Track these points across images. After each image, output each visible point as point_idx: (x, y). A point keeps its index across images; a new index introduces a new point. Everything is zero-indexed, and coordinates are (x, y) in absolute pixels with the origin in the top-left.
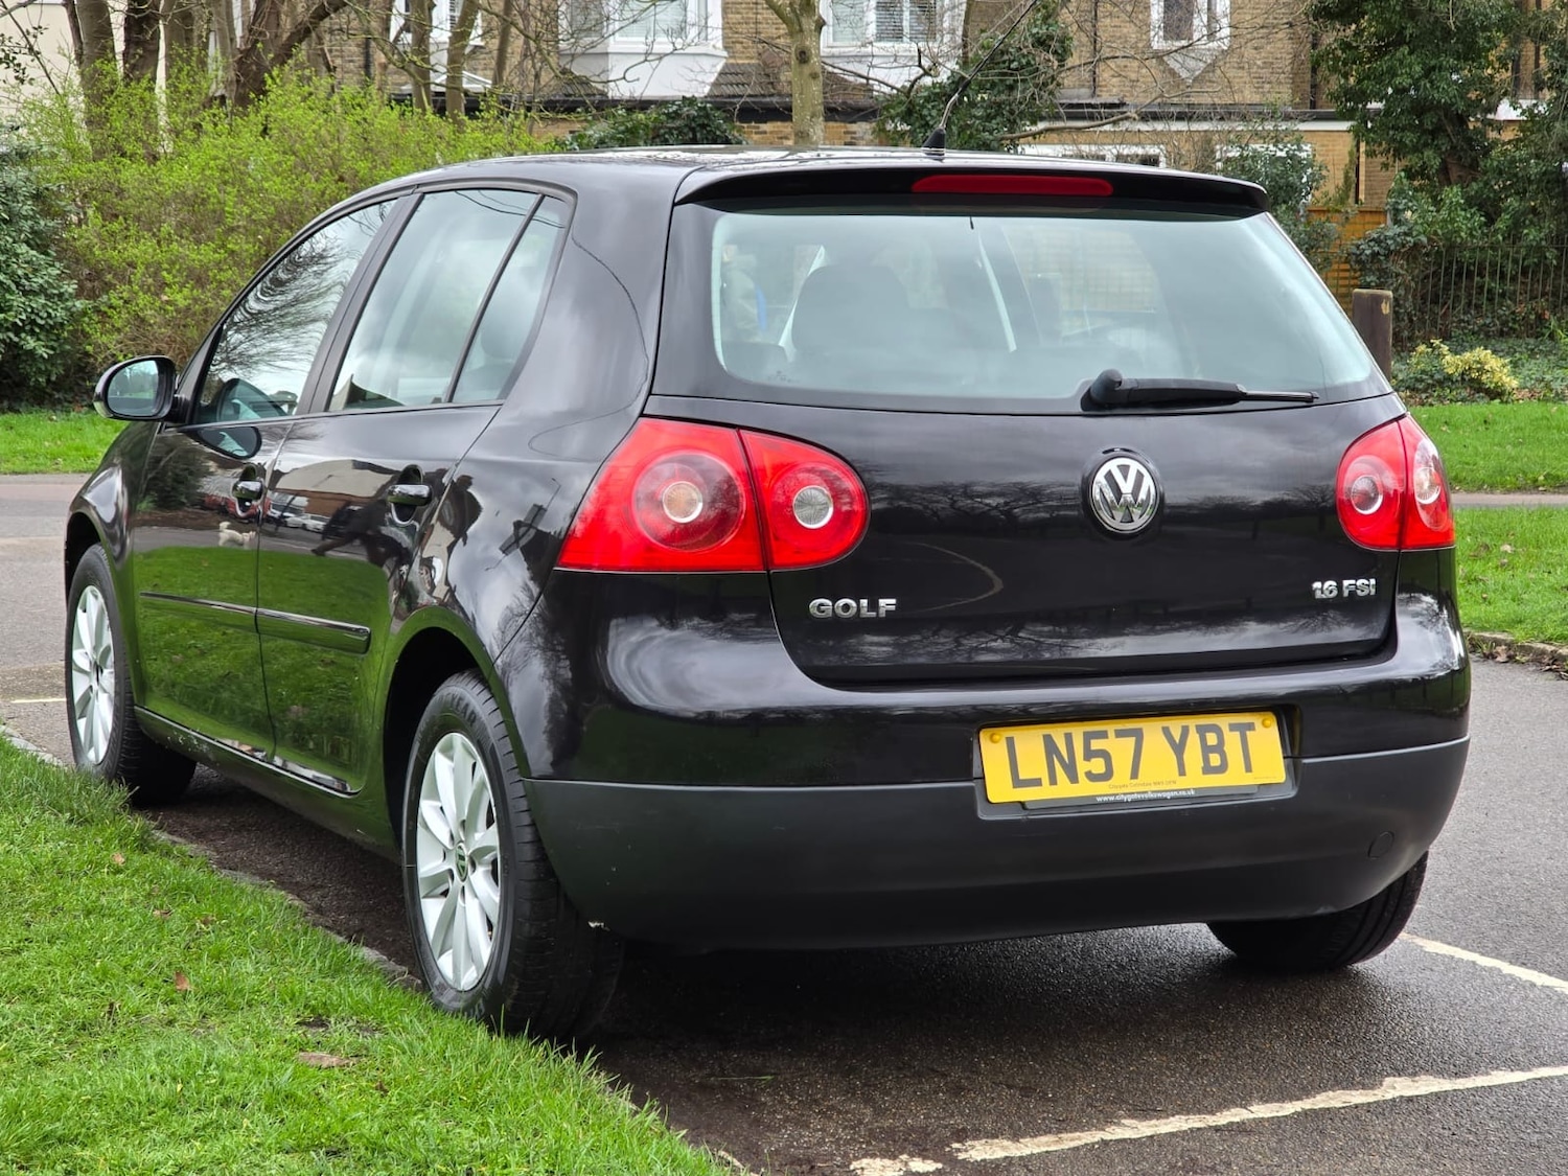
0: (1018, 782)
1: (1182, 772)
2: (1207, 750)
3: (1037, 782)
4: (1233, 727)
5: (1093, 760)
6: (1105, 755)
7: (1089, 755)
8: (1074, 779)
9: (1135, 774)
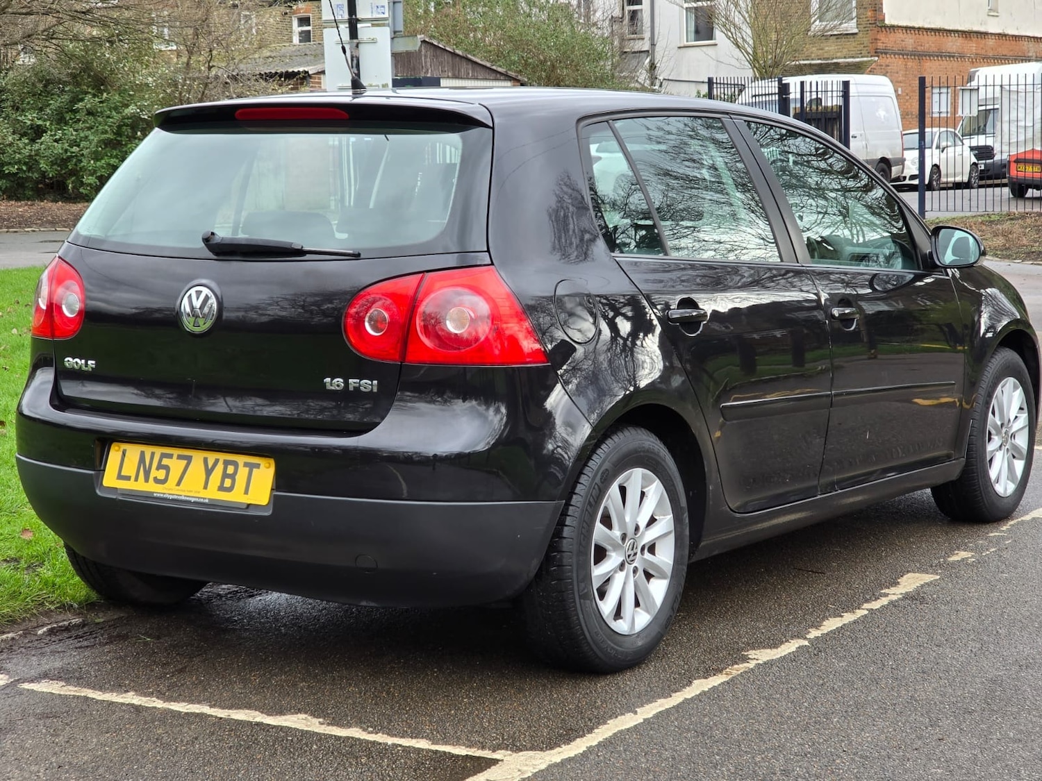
0: (120, 477)
1: (205, 487)
2: (225, 475)
3: (128, 478)
4: (246, 465)
5: (160, 471)
6: (167, 468)
7: (160, 467)
8: (147, 480)
9: (179, 484)
